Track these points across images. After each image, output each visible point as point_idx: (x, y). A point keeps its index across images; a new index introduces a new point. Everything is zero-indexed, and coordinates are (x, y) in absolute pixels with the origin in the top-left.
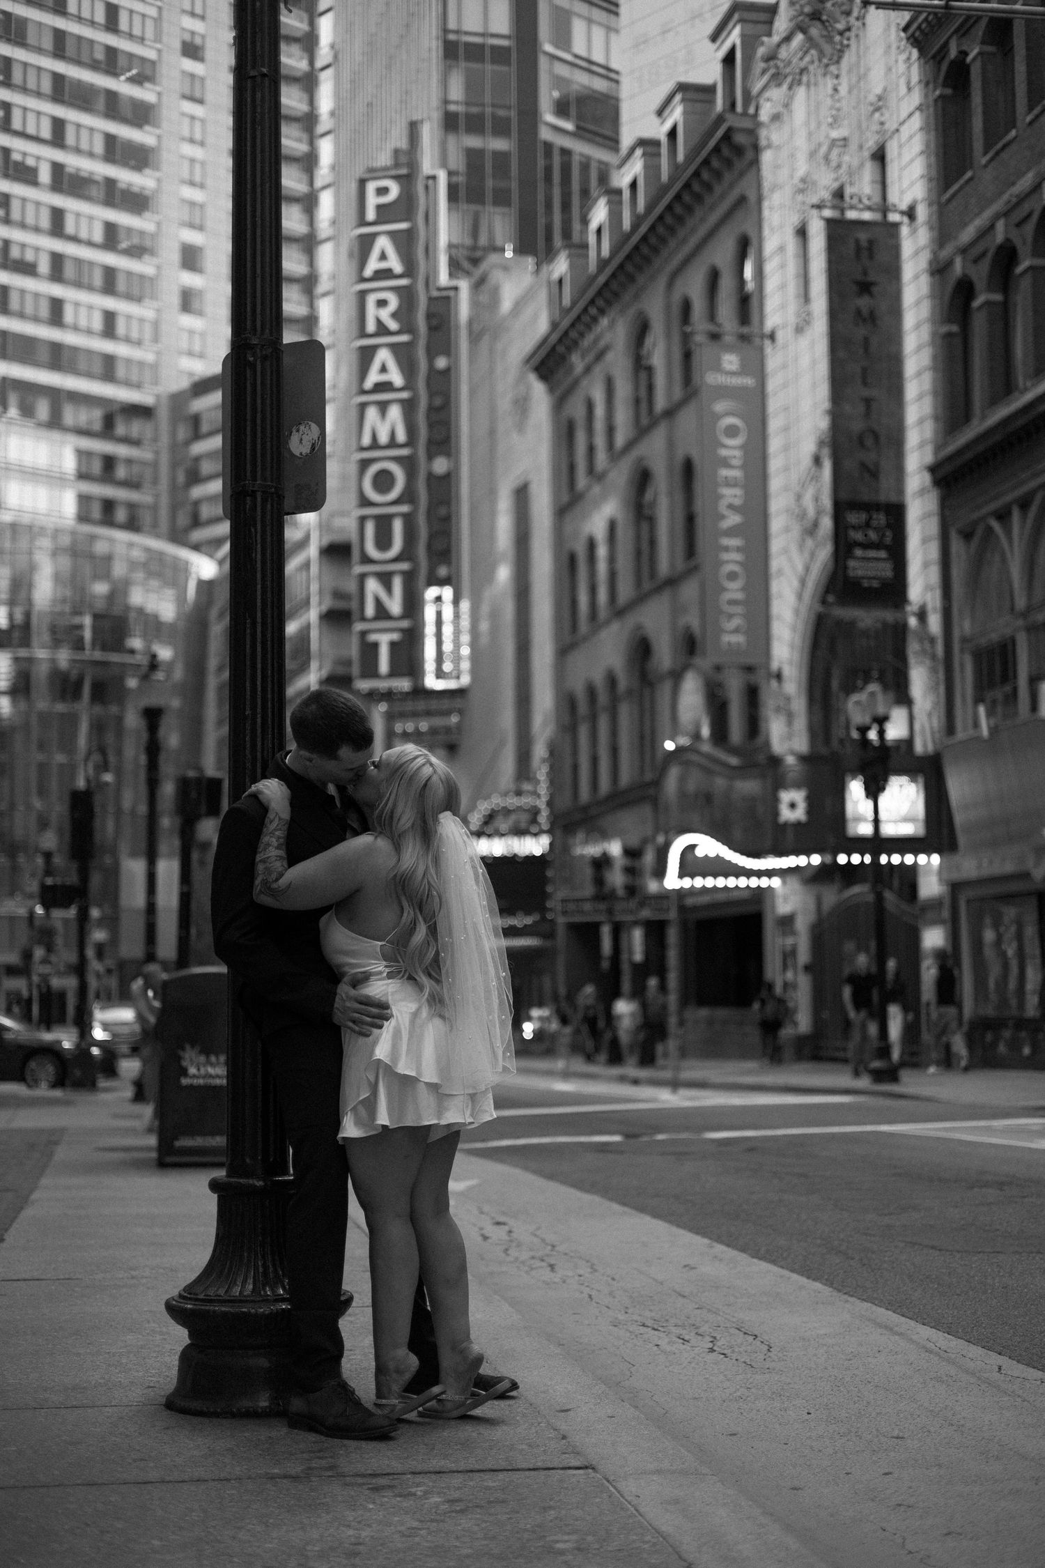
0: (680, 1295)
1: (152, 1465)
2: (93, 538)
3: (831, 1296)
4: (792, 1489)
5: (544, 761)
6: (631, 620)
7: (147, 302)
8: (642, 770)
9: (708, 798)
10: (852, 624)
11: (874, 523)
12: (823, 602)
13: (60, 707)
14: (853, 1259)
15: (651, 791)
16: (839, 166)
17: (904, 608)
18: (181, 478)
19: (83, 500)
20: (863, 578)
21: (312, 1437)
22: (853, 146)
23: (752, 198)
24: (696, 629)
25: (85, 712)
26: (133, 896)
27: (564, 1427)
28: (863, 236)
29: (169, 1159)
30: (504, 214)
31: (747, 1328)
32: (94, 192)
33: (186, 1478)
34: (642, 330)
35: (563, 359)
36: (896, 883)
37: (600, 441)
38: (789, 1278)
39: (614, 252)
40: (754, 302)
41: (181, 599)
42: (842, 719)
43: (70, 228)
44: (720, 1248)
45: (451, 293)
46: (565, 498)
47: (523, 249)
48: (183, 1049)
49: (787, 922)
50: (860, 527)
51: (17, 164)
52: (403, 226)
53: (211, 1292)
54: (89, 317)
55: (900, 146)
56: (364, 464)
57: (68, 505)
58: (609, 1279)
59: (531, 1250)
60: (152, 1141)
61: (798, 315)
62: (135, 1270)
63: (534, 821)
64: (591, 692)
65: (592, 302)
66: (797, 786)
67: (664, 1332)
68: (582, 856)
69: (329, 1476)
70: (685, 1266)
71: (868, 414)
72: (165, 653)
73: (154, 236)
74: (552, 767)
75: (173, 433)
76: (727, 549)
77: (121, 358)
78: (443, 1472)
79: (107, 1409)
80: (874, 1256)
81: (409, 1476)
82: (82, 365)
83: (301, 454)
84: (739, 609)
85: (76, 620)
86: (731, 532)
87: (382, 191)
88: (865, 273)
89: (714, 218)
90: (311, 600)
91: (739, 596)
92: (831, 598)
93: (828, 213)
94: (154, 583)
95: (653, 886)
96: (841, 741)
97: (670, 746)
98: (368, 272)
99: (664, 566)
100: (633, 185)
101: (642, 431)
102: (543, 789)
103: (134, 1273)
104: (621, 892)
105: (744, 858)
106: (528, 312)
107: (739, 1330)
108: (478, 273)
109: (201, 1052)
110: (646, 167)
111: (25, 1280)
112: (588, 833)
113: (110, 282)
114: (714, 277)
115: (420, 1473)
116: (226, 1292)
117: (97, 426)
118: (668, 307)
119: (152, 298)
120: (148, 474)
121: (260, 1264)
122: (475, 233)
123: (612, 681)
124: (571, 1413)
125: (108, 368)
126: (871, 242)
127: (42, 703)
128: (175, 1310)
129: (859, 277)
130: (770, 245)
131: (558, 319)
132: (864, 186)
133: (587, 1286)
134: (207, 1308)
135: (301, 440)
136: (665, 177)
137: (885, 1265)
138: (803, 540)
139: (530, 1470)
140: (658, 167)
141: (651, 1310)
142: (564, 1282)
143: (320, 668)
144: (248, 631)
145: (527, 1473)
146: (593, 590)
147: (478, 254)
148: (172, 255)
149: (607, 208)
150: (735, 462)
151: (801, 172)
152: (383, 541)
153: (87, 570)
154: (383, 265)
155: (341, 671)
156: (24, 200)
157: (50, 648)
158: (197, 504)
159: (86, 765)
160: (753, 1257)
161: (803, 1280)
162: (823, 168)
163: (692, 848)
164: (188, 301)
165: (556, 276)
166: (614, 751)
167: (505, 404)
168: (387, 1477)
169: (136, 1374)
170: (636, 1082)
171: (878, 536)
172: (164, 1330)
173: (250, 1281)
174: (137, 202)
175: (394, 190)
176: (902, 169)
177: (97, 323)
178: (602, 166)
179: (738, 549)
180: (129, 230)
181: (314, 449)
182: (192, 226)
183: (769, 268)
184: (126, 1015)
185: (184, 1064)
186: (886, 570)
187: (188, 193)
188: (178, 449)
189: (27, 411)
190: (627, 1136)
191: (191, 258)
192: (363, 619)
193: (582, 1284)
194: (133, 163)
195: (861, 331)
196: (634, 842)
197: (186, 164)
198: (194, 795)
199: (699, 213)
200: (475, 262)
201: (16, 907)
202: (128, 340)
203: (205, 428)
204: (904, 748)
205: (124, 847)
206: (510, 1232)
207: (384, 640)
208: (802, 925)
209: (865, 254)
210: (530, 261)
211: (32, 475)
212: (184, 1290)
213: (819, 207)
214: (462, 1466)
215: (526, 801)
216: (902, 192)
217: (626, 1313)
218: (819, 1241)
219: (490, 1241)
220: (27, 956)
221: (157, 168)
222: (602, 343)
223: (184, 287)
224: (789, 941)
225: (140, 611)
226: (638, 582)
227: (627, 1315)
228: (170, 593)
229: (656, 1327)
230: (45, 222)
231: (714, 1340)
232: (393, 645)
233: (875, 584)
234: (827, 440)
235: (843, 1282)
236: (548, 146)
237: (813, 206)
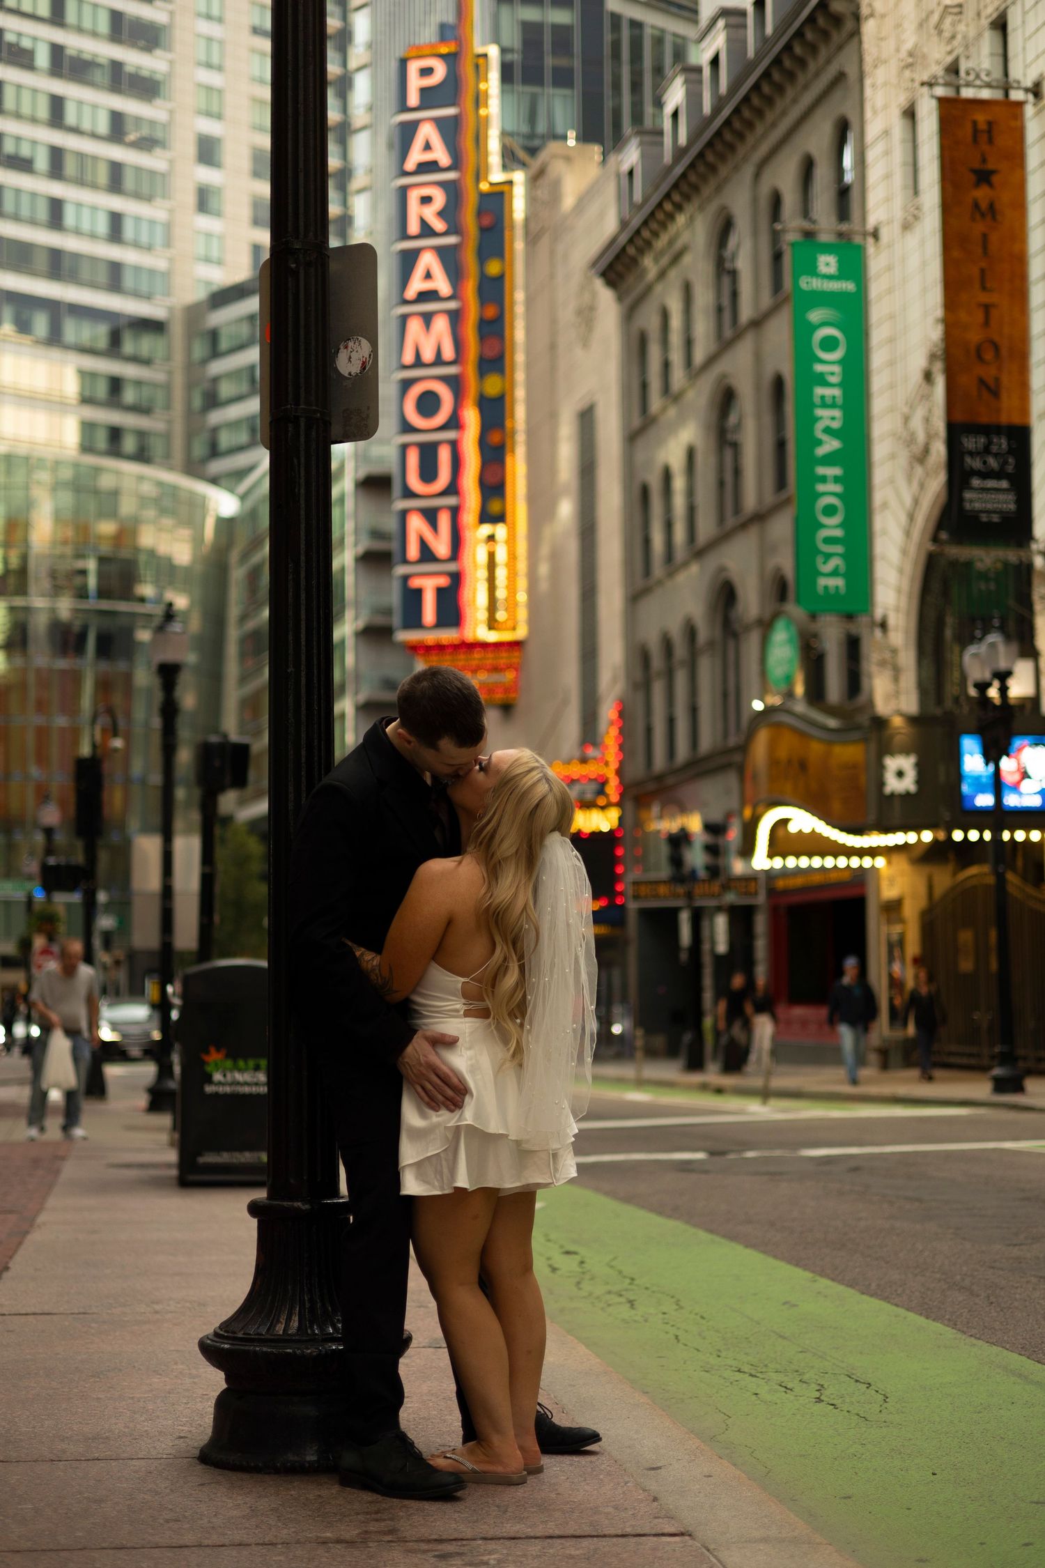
0: (781, 1336)
1: (187, 1526)
2: (97, 470)
3: (955, 1339)
4: (918, 1560)
5: (612, 723)
6: (712, 562)
7: (158, 201)
8: (726, 735)
9: (803, 766)
10: (968, 564)
11: (994, 449)
12: (935, 539)
13: (62, 664)
14: (978, 1296)
15: (737, 758)
16: (953, 37)
17: (1029, 547)
18: (197, 402)
19: (88, 428)
20: (981, 511)
21: (368, 1496)
22: (970, 12)
23: (852, 72)
24: (789, 571)
25: (89, 668)
26: (147, 878)
27: (653, 1486)
28: (981, 118)
29: (191, 1178)
30: (565, 96)
31: (858, 1375)
32: (98, 76)
33: (227, 1542)
34: (725, 228)
35: (634, 262)
36: (1019, 862)
37: (676, 357)
38: (905, 1318)
39: (692, 140)
40: (855, 194)
41: (198, 539)
42: (956, 674)
43: (71, 117)
44: (824, 1283)
45: (506, 188)
46: (637, 422)
47: (587, 136)
48: (208, 1053)
49: (893, 908)
50: (978, 453)
51: (10, 45)
52: (450, 111)
53: (252, 1330)
54: (93, 221)
55: (1025, 13)
56: (406, 384)
57: (69, 434)
58: (698, 1317)
59: (607, 1283)
60: (172, 1156)
61: (905, 209)
62: (157, 1303)
63: (601, 791)
64: (667, 645)
65: (668, 196)
66: (906, 751)
67: (763, 1379)
68: (658, 832)
69: (389, 1541)
70: (785, 1303)
71: (987, 323)
72: (181, 602)
73: (166, 126)
74: (622, 731)
75: (189, 350)
76: (823, 479)
77: (129, 266)
78: (520, 1538)
79: (134, 1462)
80: (1002, 1293)
81: (480, 1542)
82: (85, 273)
83: (350, 374)
84: (839, 549)
85: (80, 564)
86: (829, 460)
87: (426, 72)
88: (984, 160)
89: (807, 99)
90: (346, 540)
91: (838, 533)
92: (944, 536)
93: (940, 91)
94: (167, 522)
95: (738, 867)
96: (956, 700)
97: (758, 705)
98: (410, 165)
99: (750, 501)
100: (715, 62)
101: (724, 345)
102: (612, 755)
103: (157, 1307)
104: (702, 874)
105: (844, 834)
106: (592, 211)
107: (850, 1377)
108: (536, 164)
109: (227, 1056)
110: (729, 40)
111: (34, 1314)
112: (664, 806)
113: (116, 178)
114: (808, 166)
115: (492, 1539)
116: (269, 1329)
117: (103, 343)
118: (755, 200)
119: (164, 197)
120: (160, 396)
121: (306, 1298)
122: (532, 118)
123: (691, 632)
124: (662, 1471)
125: (114, 277)
126: (990, 124)
127: (42, 657)
128: (210, 1350)
129: (977, 165)
130: (873, 129)
131: (628, 217)
132: (983, 59)
133: (673, 1326)
134: (247, 1348)
135: (350, 358)
136: (751, 53)
137: (1016, 1304)
138: (912, 468)
139: (617, 1536)
140: (745, 42)
141: (746, 1354)
142: (646, 1321)
143: (356, 618)
144: (290, 577)
145: (615, 1540)
146: (669, 526)
147: (536, 142)
148: (185, 147)
149: (684, 88)
150: (834, 380)
151: (909, 45)
152: (428, 473)
153: (91, 505)
154: (428, 157)
155: (380, 620)
156: (19, 87)
157: (51, 596)
158: (215, 430)
159: (93, 729)
160: (863, 1293)
161: (921, 1320)
162: (935, 39)
163: (784, 822)
164: (205, 200)
165: (625, 167)
166: (694, 711)
167: (567, 315)
168: (454, 1543)
169: (165, 1423)
170: (719, 1091)
171: (998, 463)
172: (194, 1372)
173: (296, 1318)
174: (147, 88)
175: (440, 71)
176: (1025, 40)
177: (102, 227)
178: (679, 41)
179: (837, 479)
180: (138, 120)
181: (364, 369)
182: (208, 114)
183: (871, 155)
184: (138, 1012)
185: (209, 1069)
186: (1007, 502)
187: (206, 76)
188: (193, 368)
189: (23, 326)
190: (712, 1153)
191: (208, 151)
192: (405, 561)
193: (667, 1323)
194: (142, 43)
195: (979, 227)
196: (716, 816)
197: (203, 43)
198: (217, 763)
199: (790, 92)
200: (533, 152)
201: (12, 890)
202: (136, 245)
203: (224, 344)
204: (1029, 706)
205: (134, 824)
206: (582, 1262)
207: (429, 586)
208: (911, 911)
209: (983, 138)
210: (596, 150)
211: (28, 399)
212: (221, 1327)
213: (930, 84)
214: (540, 1531)
215: (592, 769)
216: (1026, 66)
217: (719, 1356)
218: (938, 1276)
219: (558, 1272)
220: (26, 945)
221: (169, 49)
222: (678, 245)
223: (199, 183)
224: (897, 929)
225: (152, 553)
226: (721, 519)
227: (720, 1359)
228: (185, 533)
229: (753, 1372)
230: (43, 111)
231: (821, 1388)
232: (440, 591)
233: (996, 518)
234: (939, 353)
235: (968, 1323)
236: (616, 19)
237: (923, 84)
